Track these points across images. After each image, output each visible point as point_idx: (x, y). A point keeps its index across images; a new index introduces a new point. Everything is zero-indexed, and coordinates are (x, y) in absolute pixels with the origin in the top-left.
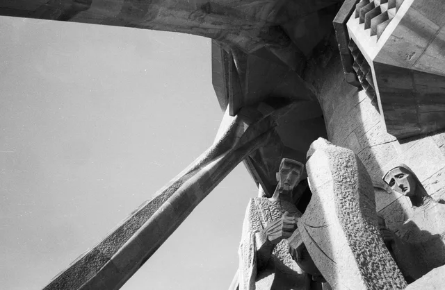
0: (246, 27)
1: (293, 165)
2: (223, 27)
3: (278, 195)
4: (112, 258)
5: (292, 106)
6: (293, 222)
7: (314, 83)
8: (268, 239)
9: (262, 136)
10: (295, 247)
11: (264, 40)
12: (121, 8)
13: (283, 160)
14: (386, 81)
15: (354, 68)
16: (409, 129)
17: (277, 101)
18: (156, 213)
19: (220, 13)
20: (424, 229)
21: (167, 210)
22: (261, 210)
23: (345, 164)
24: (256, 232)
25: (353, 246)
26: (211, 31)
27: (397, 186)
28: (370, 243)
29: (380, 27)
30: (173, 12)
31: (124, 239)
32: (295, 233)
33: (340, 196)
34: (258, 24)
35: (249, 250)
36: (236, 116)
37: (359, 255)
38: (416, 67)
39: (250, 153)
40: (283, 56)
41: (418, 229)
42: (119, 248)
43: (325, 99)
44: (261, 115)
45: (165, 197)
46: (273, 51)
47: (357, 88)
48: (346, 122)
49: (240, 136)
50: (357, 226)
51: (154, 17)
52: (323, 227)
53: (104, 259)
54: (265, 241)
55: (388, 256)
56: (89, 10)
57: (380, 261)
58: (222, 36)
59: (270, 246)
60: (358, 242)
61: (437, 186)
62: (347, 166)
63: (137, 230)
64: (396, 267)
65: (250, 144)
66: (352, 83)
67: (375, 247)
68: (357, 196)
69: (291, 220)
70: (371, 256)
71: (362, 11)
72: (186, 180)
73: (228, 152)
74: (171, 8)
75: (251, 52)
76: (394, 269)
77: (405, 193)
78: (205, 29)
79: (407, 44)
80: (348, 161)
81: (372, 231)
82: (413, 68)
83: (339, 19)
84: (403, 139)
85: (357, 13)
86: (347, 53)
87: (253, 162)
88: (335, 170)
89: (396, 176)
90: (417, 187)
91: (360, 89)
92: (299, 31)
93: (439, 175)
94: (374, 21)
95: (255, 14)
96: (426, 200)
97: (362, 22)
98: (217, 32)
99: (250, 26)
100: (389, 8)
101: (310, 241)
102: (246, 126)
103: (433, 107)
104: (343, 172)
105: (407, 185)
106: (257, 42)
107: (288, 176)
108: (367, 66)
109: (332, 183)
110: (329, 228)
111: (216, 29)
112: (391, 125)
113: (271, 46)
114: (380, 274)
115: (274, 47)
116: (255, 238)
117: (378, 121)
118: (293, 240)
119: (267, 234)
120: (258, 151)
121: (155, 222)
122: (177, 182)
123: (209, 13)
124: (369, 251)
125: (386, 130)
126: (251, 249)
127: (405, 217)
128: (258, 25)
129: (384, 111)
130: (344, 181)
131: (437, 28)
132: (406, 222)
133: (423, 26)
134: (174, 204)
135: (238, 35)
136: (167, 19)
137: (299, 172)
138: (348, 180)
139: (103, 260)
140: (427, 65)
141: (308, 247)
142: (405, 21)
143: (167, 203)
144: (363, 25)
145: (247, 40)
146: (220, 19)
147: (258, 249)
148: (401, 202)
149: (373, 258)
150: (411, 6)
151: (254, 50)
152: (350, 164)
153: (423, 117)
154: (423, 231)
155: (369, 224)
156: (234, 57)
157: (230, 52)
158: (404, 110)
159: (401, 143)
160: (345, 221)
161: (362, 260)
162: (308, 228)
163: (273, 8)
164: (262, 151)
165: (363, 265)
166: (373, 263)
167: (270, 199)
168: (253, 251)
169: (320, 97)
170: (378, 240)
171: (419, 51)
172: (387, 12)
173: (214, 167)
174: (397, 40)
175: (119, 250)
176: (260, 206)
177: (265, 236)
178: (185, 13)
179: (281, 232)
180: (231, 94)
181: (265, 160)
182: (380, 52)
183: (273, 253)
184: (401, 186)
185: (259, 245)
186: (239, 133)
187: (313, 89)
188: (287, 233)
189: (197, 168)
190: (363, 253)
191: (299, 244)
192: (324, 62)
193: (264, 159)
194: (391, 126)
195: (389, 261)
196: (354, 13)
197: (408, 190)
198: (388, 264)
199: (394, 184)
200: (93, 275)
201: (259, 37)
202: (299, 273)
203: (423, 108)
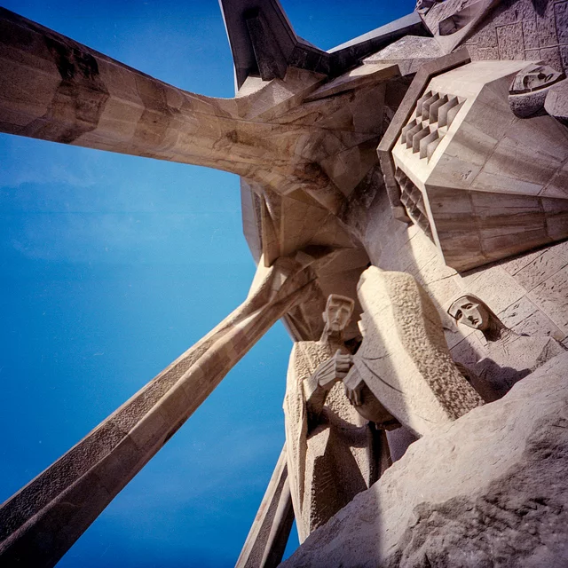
0: (279, 163)
1: (342, 302)
2: (252, 161)
3: (327, 338)
4: (130, 433)
5: (335, 255)
6: (348, 360)
7: (357, 225)
8: (319, 385)
9: (302, 288)
10: (353, 387)
11: (299, 179)
12: (133, 131)
13: (331, 296)
14: (440, 206)
15: (402, 201)
16: (472, 259)
17: (318, 249)
18: (183, 378)
19: (249, 143)
20: (505, 366)
21: (195, 373)
22: (308, 356)
23: (403, 288)
24: (304, 378)
25: (424, 372)
26: (239, 166)
27: (464, 318)
28: (444, 371)
29: (431, 147)
30: (194, 138)
31: (144, 409)
32: (352, 371)
33: (402, 322)
34: (292, 159)
35: (296, 402)
36: (272, 267)
37: (432, 383)
38: (473, 187)
39: (288, 309)
40: (322, 198)
41: (497, 366)
42: (138, 420)
43: (371, 240)
44: (299, 266)
45: (193, 359)
46: (310, 192)
47: (406, 224)
48: (397, 262)
49: (278, 289)
50: (426, 353)
51: (172, 145)
52: (384, 357)
53: (120, 434)
54: (316, 387)
55: (467, 385)
56: (95, 131)
57: (458, 390)
58: (251, 173)
59: (322, 392)
60: (429, 369)
61: (516, 319)
62: (406, 290)
63: (160, 398)
64: (480, 397)
65: (289, 297)
66: (400, 219)
67: (450, 375)
68: (422, 320)
69: (346, 358)
70: (446, 384)
71: (409, 134)
72: (217, 338)
73: (264, 307)
74: (190, 134)
75: (285, 193)
76: (478, 400)
77: (476, 326)
78: (233, 162)
79: (462, 163)
80: (407, 285)
81: (444, 359)
82: (470, 188)
83: (383, 146)
84: (465, 272)
85: (404, 137)
86: (394, 184)
87: (292, 320)
88: (393, 294)
89: (463, 307)
90: (490, 320)
91: (410, 223)
92: (339, 169)
93: (517, 306)
94: (423, 142)
95: (288, 147)
96: (504, 334)
97: (409, 146)
98: (246, 167)
99: (283, 161)
100: (439, 127)
101: (371, 375)
102: (283, 278)
103: (498, 231)
104: (403, 295)
105: (477, 316)
106: (292, 182)
107: (337, 314)
108: (418, 193)
109: (391, 308)
110: (392, 357)
111: (244, 163)
112: (449, 256)
113: (308, 187)
114: (461, 403)
115: (312, 188)
116: (303, 386)
117: (433, 255)
118: (351, 379)
119: (318, 378)
120: (298, 307)
121: (181, 388)
122: (207, 342)
123: (236, 142)
124: (444, 379)
125: (444, 264)
126: (299, 400)
127: (478, 357)
128: (293, 161)
129: (440, 240)
130: (405, 305)
131: (496, 142)
132: (480, 361)
133: (479, 140)
134: (203, 367)
135: (270, 171)
136: (188, 148)
137: (349, 309)
138: (410, 304)
139: (118, 435)
140: (486, 184)
141: (369, 383)
142: (458, 138)
143: (195, 366)
144: (411, 149)
145: (281, 178)
146: (248, 150)
147: (308, 398)
148: (470, 341)
149: (450, 386)
150: (464, 120)
151: (289, 191)
152: (409, 288)
153: (487, 244)
154: (504, 368)
155: (439, 352)
156: (267, 200)
157: (262, 195)
158: (463, 237)
159: (462, 277)
160: (410, 347)
161: (437, 387)
162: (367, 362)
163: (309, 142)
164: (302, 307)
165: (439, 392)
166: (451, 392)
167: (317, 343)
168: (301, 401)
169: (364, 240)
170: (452, 369)
171: (475, 170)
172: (437, 131)
173: (249, 324)
174: (451, 159)
175: (139, 423)
176: (306, 352)
177: (315, 381)
178: (208, 142)
179: (334, 373)
180: (265, 242)
181: (307, 318)
182: (432, 173)
183: (325, 404)
184: (471, 318)
185: (308, 394)
186: (276, 286)
187: (356, 233)
188: (341, 374)
189: (229, 326)
190: (437, 380)
191: (358, 382)
192: (368, 202)
193: (305, 317)
194: (450, 258)
195: (470, 391)
196: (400, 139)
197: (480, 322)
198: (468, 394)
199: (461, 316)
200: (106, 453)
201: (294, 175)
202: (358, 426)
203: (486, 232)
